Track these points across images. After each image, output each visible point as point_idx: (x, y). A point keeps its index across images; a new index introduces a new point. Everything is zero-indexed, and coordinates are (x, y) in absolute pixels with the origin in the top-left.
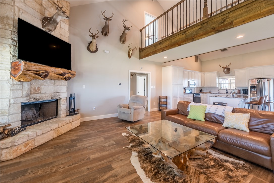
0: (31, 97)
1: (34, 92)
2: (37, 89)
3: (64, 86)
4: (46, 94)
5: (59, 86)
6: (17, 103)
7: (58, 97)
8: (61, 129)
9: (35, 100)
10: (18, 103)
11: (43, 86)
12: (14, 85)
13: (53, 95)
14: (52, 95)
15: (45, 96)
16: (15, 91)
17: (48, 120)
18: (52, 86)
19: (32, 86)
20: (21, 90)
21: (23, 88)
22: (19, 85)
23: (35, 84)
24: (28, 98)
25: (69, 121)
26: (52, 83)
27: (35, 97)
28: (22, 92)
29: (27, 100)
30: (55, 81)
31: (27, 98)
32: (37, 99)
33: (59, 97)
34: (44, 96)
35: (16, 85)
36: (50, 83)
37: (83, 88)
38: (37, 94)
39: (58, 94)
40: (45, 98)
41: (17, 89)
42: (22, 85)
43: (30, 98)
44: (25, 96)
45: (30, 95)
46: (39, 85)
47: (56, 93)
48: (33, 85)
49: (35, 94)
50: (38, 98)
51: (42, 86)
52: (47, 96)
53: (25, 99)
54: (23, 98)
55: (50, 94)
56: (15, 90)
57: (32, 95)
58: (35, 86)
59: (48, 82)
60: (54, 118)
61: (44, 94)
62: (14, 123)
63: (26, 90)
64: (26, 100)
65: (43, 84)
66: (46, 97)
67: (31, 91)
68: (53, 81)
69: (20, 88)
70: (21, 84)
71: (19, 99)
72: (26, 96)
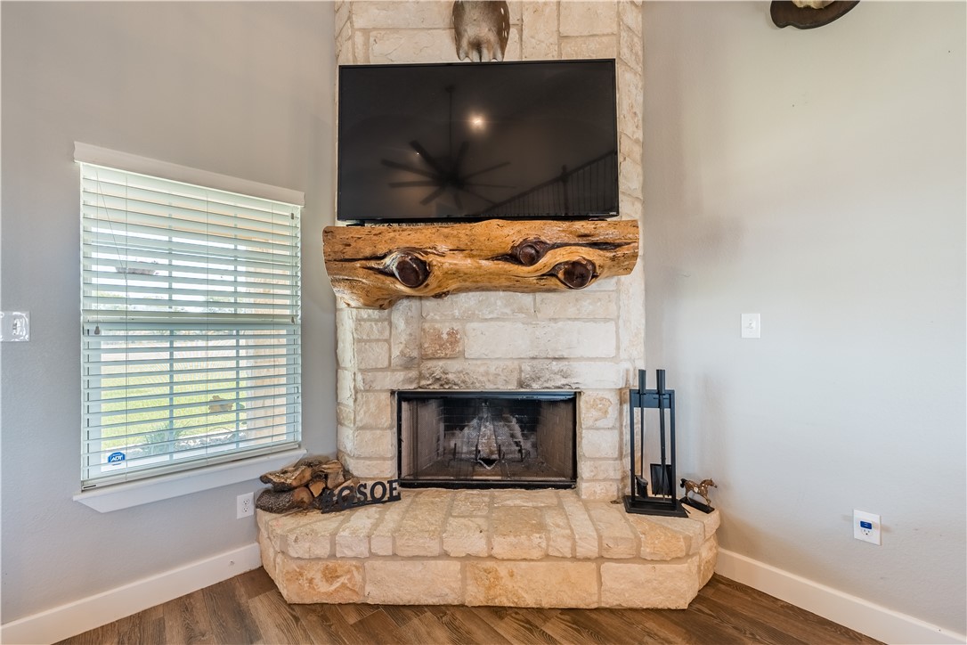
0: (425, 372)
1: (436, 351)
2: (445, 336)
3: (594, 320)
4: (489, 362)
5: (560, 324)
6: (377, 391)
7: (559, 384)
8: (512, 575)
9: (442, 385)
10: (381, 391)
11: (475, 325)
12: (362, 323)
13: (529, 368)
14: (521, 371)
15: (487, 373)
16: (367, 347)
17: (521, 486)
18: (520, 325)
19: (426, 326)
20: (386, 340)
21: (393, 333)
22: (376, 321)
23: (437, 317)
24: (413, 374)
25: (569, 544)
26: (521, 310)
27: (438, 372)
28: (390, 349)
29: (410, 381)
30: (539, 296)
31: (410, 375)
32: (447, 383)
33: (564, 381)
34: (482, 369)
35: (368, 324)
36: (508, 311)
37: (746, 334)
38: (449, 362)
39: (555, 366)
40: (484, 379)
41: (372, 337)
42: (386, 323)
43: (421, 377)
44: (401, 366)
45: (419, 365)
46: (455, 319)
47: (548, 362)
48: (433, 320)
49: (439, 358)
50: (451, 376)
51: (470, 326)
52: (492, 370)
53: (400, 376)
54: (394, 371)
55: (509, 363)
56: (366, 341)
57: (430, 364)
58: (437, 326)
59: (499, 303)
60: (557, 487)
61: (479, 362)
62: (368, 462)
63: (403, 340)
64: (404, 381)
65: (474, 314)
66: (491, 378)
67: (421, 346)
68: (526, 299)
69: (381, 332)
70: (386, 320)
71: (380, 375)
72: (406, 367)
